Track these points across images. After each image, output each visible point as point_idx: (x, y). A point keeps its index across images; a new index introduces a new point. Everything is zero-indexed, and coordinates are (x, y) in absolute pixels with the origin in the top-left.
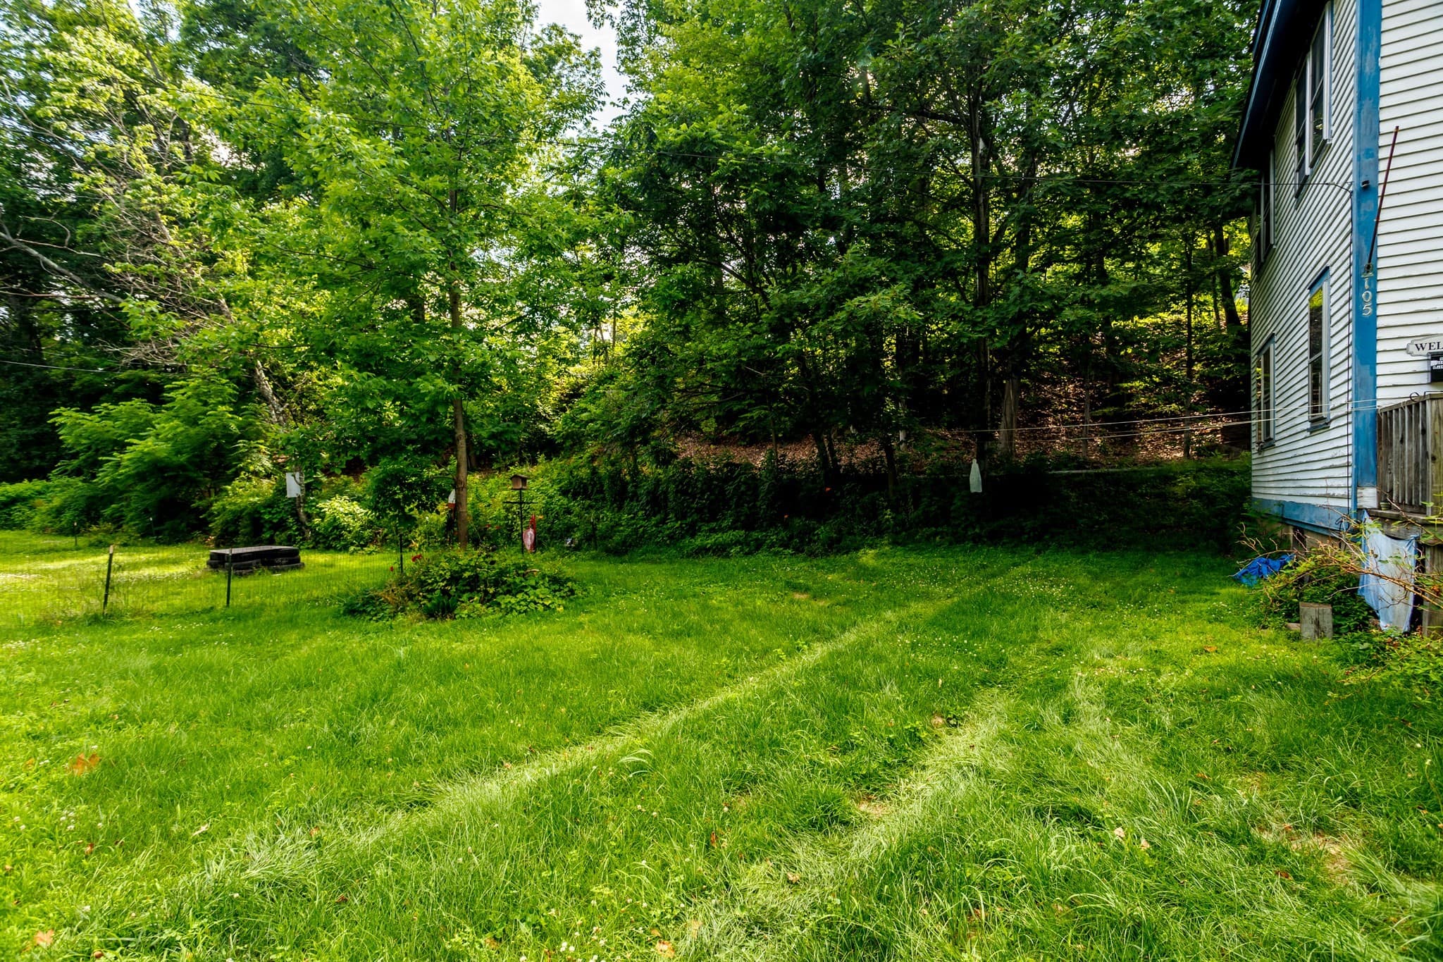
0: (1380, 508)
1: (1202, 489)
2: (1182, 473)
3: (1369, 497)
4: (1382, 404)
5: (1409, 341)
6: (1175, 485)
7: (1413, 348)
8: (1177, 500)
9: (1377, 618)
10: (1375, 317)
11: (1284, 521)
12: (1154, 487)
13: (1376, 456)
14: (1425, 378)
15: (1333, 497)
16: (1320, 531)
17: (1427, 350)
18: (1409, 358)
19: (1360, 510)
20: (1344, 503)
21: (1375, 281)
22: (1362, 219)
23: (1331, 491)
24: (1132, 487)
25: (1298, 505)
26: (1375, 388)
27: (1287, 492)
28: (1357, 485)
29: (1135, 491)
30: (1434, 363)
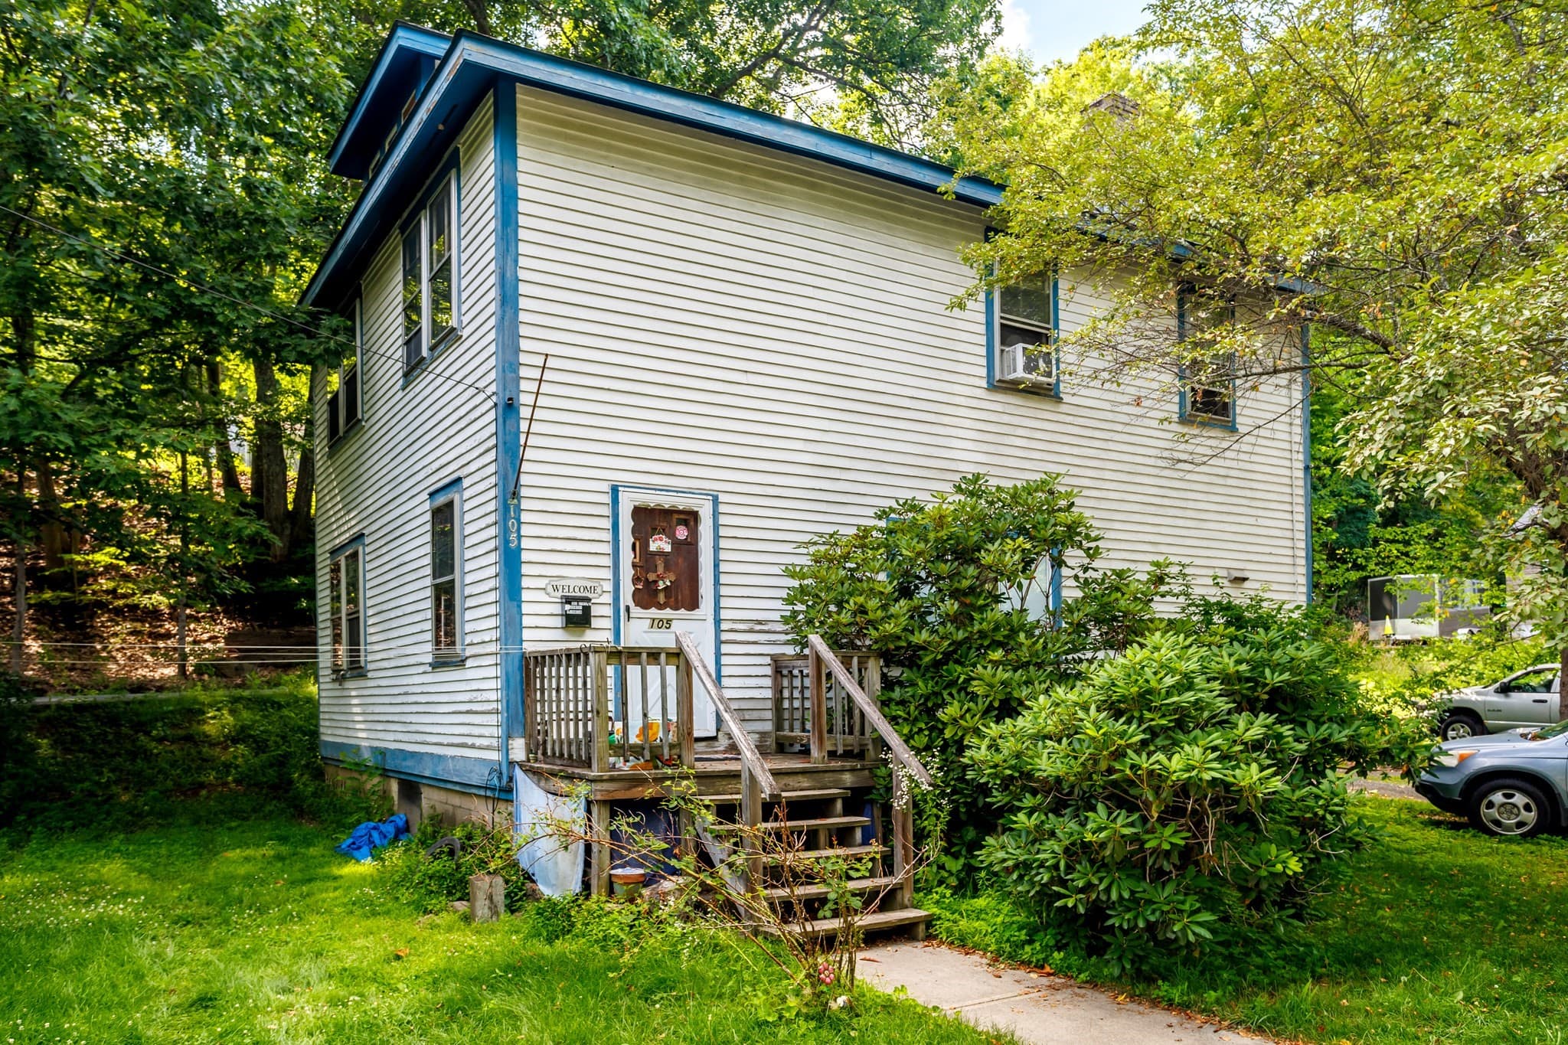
0: (529, 760)
1: (243, 728)
2: (211, 706)
3: (518, 749)
4: (529, 647)
5: (546, 580)
6: (205, 722)
7: (550, 589)
8: (212, 745)
9: (533, 881)
10: (519, 549)
11: (385, 773)
12: (174, 726)
13: (523, 702)
14: (559, 622)
15: (473, 746)
16: (449, 786)
17: (560, 594)
18: (548, 599)
19: (511, 764)
20: (494, 756)
21: (519, 509)
22: (508, 438)
23: (469, 741)
24: (142, 726)
25: (413, 754)
26: (521, 628)
27: (390, 736)
28: (509, 737)
29: (147, 733)
30: (567, 607)
